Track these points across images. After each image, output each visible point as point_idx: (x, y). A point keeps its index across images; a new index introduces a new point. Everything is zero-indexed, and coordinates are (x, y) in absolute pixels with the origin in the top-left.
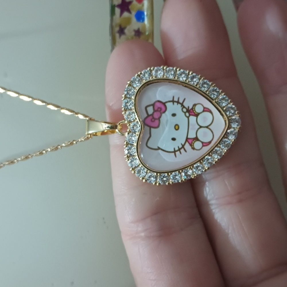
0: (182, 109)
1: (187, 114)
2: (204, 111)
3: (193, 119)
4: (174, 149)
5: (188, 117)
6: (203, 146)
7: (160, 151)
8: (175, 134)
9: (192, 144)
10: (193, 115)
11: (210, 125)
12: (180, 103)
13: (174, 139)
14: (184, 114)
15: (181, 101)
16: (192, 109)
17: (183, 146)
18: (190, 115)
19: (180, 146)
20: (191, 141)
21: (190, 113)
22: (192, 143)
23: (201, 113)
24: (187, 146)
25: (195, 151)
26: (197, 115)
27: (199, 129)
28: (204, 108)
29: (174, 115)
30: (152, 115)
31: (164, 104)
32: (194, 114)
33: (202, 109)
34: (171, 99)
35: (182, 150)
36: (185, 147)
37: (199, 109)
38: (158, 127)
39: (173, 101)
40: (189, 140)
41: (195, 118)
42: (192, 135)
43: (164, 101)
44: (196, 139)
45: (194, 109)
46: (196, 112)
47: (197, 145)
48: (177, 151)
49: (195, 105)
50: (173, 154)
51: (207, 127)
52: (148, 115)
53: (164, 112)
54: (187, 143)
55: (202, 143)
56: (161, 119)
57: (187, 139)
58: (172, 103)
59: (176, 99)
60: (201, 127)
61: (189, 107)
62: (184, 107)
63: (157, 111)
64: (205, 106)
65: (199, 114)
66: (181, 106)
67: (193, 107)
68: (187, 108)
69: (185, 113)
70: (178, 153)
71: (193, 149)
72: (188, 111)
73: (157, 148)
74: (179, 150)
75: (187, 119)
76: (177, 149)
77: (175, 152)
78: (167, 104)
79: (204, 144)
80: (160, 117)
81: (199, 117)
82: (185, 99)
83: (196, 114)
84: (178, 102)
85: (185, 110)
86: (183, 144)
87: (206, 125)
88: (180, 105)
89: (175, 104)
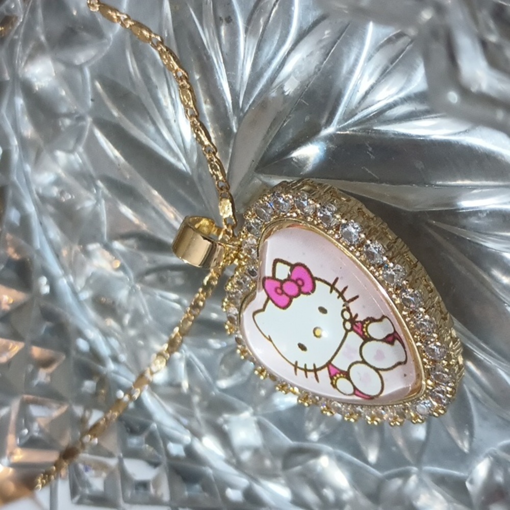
0: (343, 312)
1: (348, 326)
2: (384, 341)
3: (354, 339)
4: (297, 362)
6: (354, 394)
7: (271, 344)
8: (309, 341)
9: (335, 378)
10: (357, 332)
11: (384, 370)
12: (344, 299)
13: (302, 347)
14: (342, 320)
15: (348, 295)
16: (363, 323)
17: (315, 370)
18: (352, 329)
19: (310, 367)
21: (355, 327)
22: (335, 375)
23: (377, 340)
24: (324, 375)
25: (336, 390)
26: (367, 339)
27: (357, 362)
29: (323, 310)
30: (282, 282)
31: (314, 279)
32: (361, 333)
34: (331, 281)
35: (311, 375)
36: (319, 373)
38: (284, 307)
39: (333, 287)
40: (330, 366)
41: (361, 341)
42: (341, 363)
43: (315, 275)
44: (347, 375)
45: (365, 326)
46: (367, 331)
47: (342, 383)
48: (301, 368)
49: (371, 319)
51: (377, 370)
52: (274, 278)
53: (308, 293)
54: (326, 370)
55: (355, 388)
56: (295, 301)
57: (329, 364)
58: (329, 288)
59: (340, 286)
60: (364, 362)
61: (357, 315)
62: (348, 309)
63: (296, 282)
65: (372, 339)
66: (344, 306)
67: (365, 320)
68: (353, 315)
69: (345, 321)
70: (300, 372)
71: (335, 386)
72: (352, 320)
74: (306, 370)
75: (344, 331)
76: (301, 365)
77: (296, 366)
78: (318, 283)
79: (357, 393)
83: (366, 336)
84: (341, 295)
85: (347, 315)
86: (317, 367)
87: (377, 366)
88: (341, 301)
89: (335, 293)
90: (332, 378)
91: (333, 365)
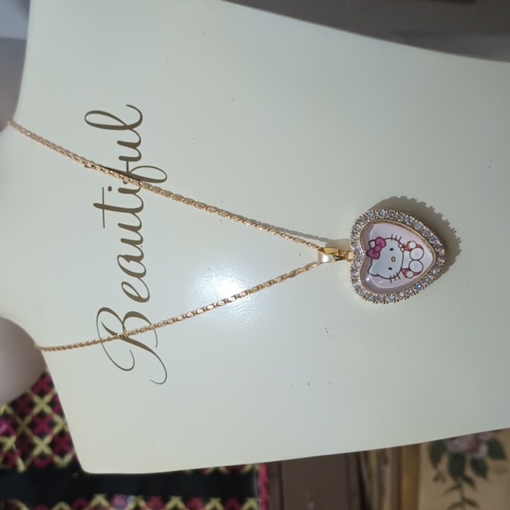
0: (399, 245)
1: (403, 249)
2: (416, 247)
3: (407, 253)
4: (390, 276)
5: (403, 252)
6: (414, 275)
7: (379, 277)
8: (392, 265)
10: (406, 250)
11: (420, 259)
12: (397, 240)
13: (390, 269)
14: (399, 249)
15: (398, 239)
16: (407, 245)
17: (398, 275)
18: (405, 250)
19: (396, 275)
20: (404, 271)
23: (414, 249)
24: (401, 275)
25: (407, 279)
26: (410, 250)
27: (411, 262)
28: (417, 245)
29: (392, 249)
30: (374, 248)
31: (384, 240)
32: (408, 249)
33: (415, 245)
34: (390, 237)
35: (397, 278)
36: (399, 275)
37: (412, 245)
38: (378, 258)
39: (392, 238)
40: (403, 270)
41: (409, 252)
42: (405, 266)
43: (384, 238)
44: (409, 269)
46: (409, 247)
47: (409, 274)
48: (392, 278)
49: (409, 242)
50: (389, 280)
51: (418, 260)
52: (371, 249)
53: (384, 246)
54: (401, 273)
55: (413, 272)
56: (381, 252)
57: (401, 269)
58: (390, 240)
59: (394, 237)
60: (413, 260)
61: (404, 244)
62: (400, 243)
63: (378, 245)
64: (418, 243)
65: (412, 249)
69: (401, 248)
70: (393, 280)
71: (406, 277)
72: (403, 247)
73: (376, 274)
74: (394, 277)
75: (402, 253)
76: (392, 276)
77: (391, 278)
78: (386, 240)
80: (381, 250)
81: (412, 251)
82: (401, 237)
84: (396, 239)
85: (401, 246)
86: (398, 272)
87: (418, 259)
88: (397, 242)
89: (394, 240)
90: (404, 274)
91: (404, 269)
